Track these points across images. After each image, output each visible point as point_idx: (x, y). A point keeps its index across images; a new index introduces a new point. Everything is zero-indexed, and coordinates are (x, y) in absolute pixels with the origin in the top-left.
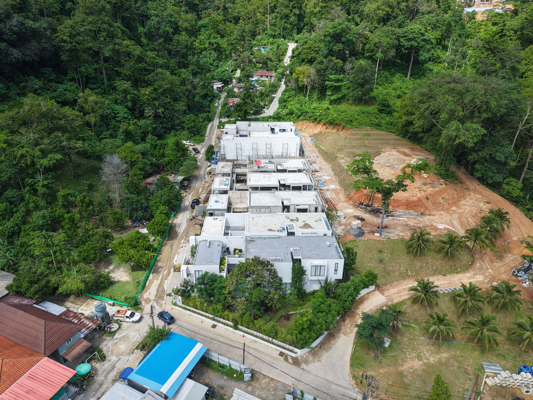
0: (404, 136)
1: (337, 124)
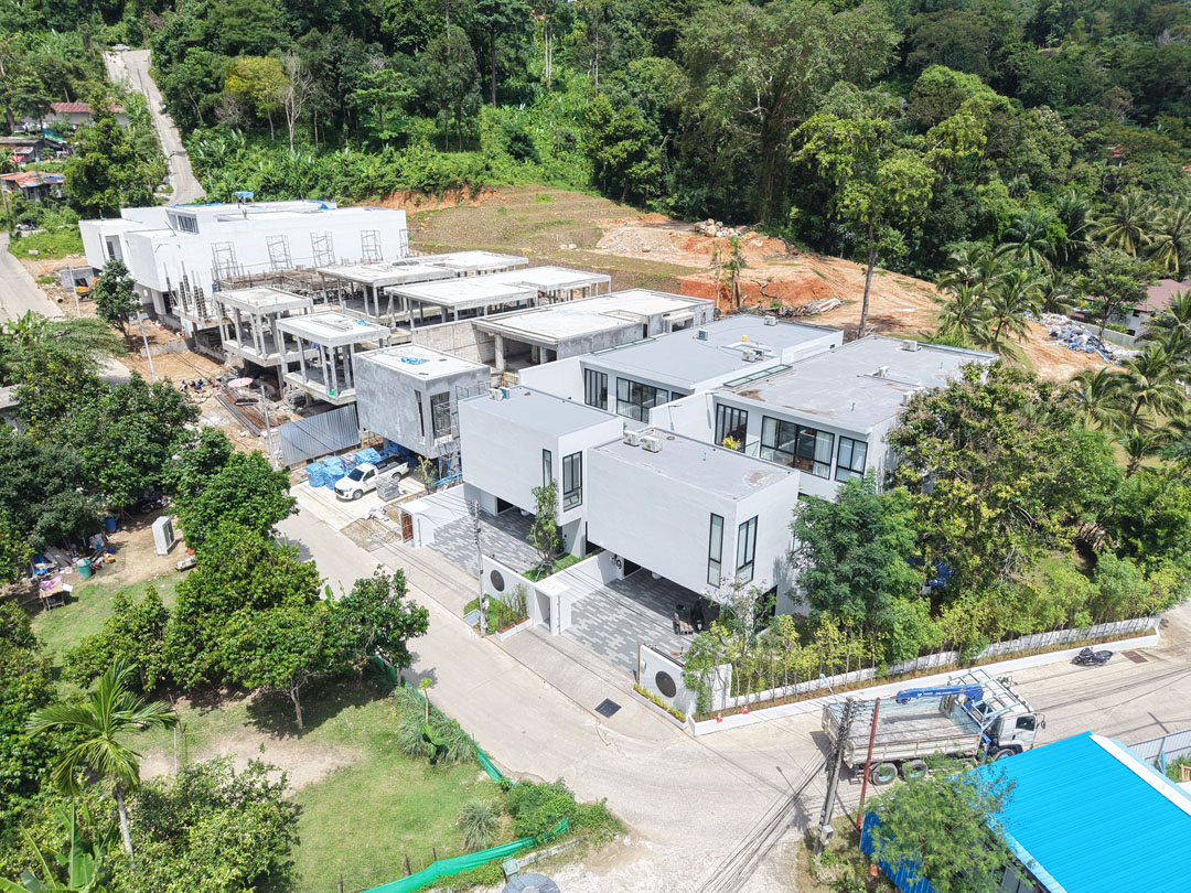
0: (616, 197)
1: (452, 185)
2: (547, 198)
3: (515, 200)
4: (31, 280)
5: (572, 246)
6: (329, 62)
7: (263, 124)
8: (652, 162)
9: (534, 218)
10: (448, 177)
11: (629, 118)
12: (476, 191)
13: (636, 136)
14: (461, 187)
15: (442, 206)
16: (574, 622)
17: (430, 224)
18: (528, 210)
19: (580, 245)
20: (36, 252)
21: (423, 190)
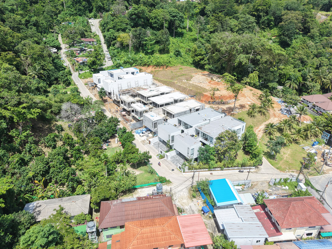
0: (197, 67)
1: (162, 65)
2: (182, 69)
3: (175, 69)
4: (83, 84)
5: (185, 81)
6: (138, 35)
7: (124, 47)
8: (205, 61)
9: (178, 74)
10: (161, 63)
11: (201, 51)
12: (167, 67)
13: (202, 55)
14: (164, 66)
15: (160, 69)
16: (171, 159)
17: (157, 73)
18: (177, 72)
19: (187, 80)
20: (83, 77)
21: (156, 66)
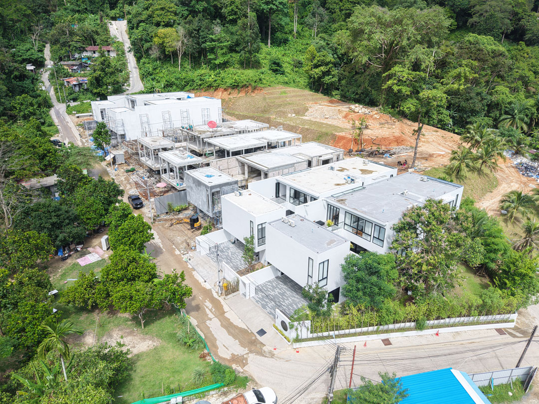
0: (317, 91)
2: (285, 92)
3: (270, 93)
5: (293, 115)
7: (168, 57)
8: (334, 76)
9: (278, 102)
10: (243, 82)
11: (324, 56)
13: (327, 64)
14: (248, 87)
15: (240, 95)
16: (256, 293)
17: (233, 103)
18: (276, 98)
19: (297, 114)
20: (74, 112)
21: (232, 88)
